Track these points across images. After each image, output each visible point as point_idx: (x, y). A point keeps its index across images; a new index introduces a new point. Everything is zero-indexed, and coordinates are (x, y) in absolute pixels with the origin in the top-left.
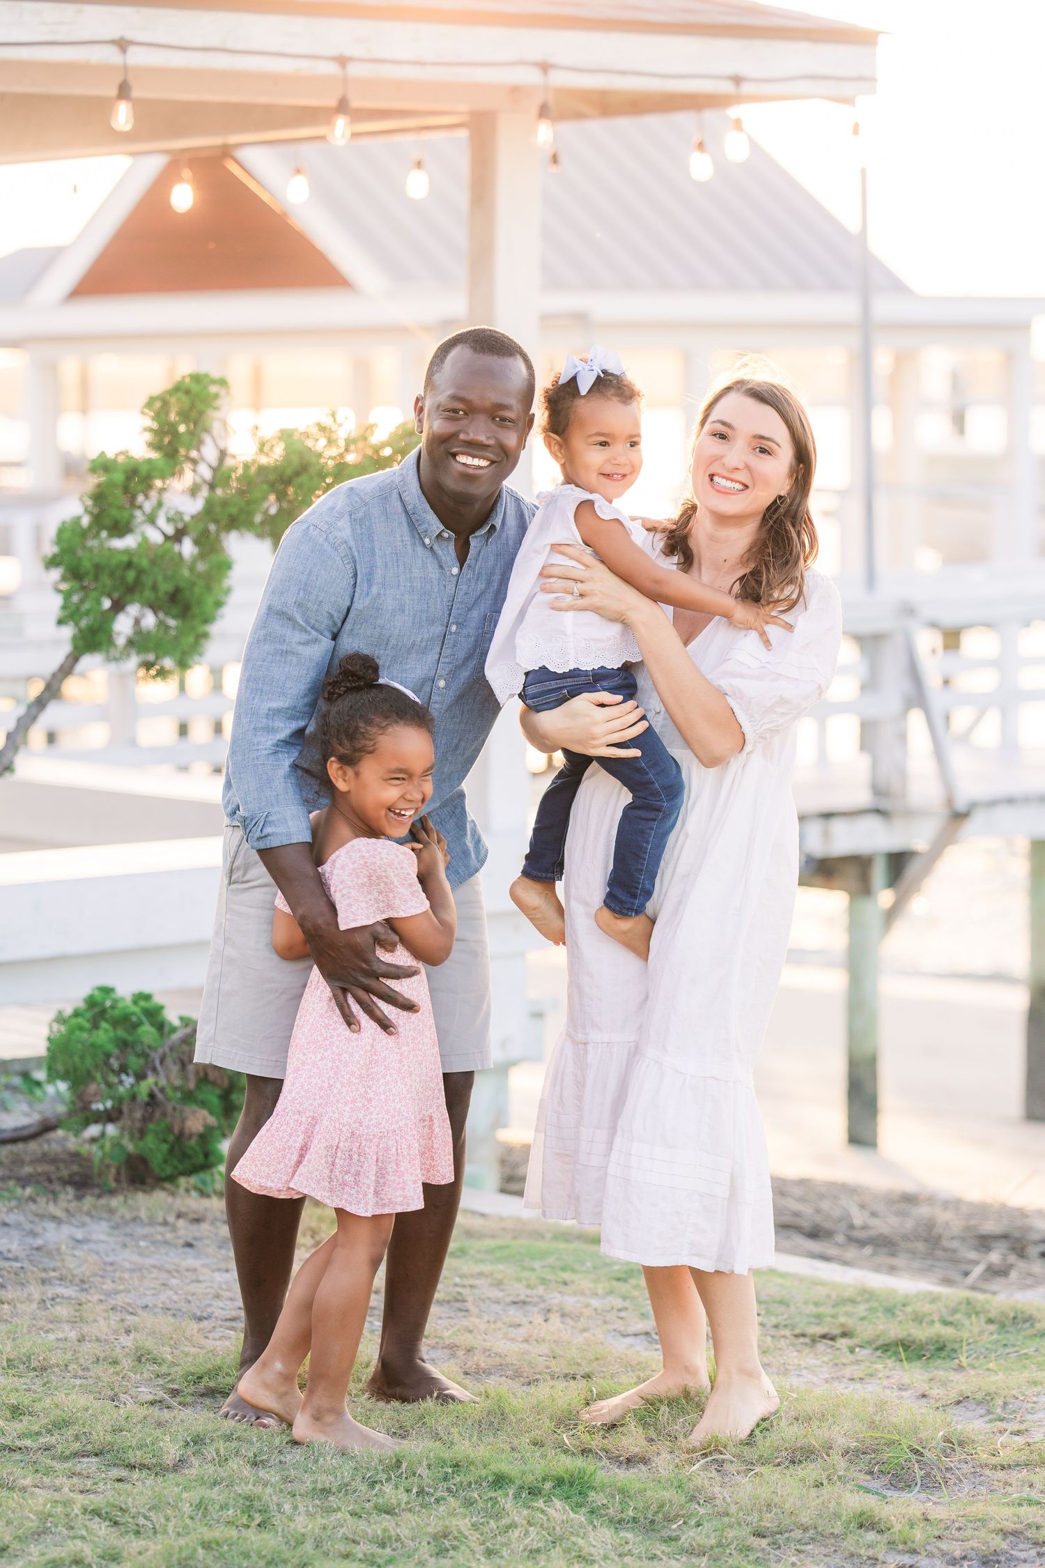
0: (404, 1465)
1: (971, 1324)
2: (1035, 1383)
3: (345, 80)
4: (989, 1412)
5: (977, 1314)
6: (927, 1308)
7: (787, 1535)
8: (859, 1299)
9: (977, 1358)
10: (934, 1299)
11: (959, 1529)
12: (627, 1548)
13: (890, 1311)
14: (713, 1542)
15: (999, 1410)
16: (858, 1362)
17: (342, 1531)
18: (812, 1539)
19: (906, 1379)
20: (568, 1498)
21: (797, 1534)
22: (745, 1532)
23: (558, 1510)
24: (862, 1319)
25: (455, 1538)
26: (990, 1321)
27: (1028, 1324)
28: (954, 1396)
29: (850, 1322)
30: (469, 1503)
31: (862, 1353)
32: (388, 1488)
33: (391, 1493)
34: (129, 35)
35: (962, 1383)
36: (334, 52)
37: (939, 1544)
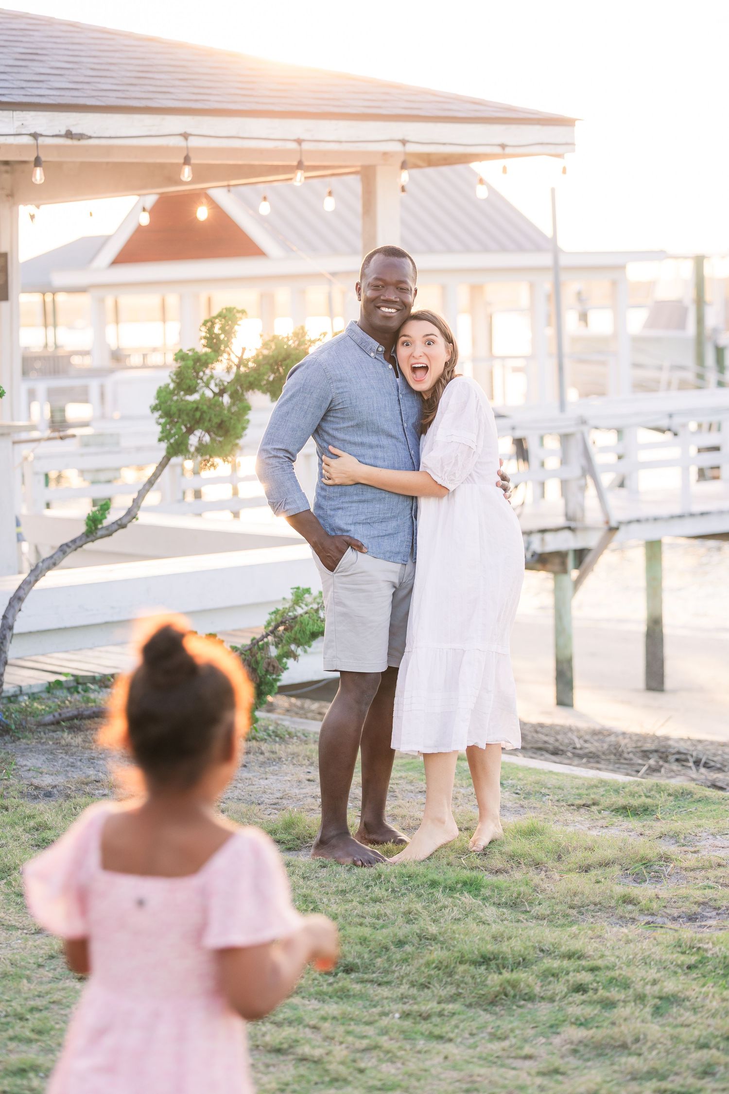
0: (383, 877)
1: (661, 797)
2: (699, 826)
3: (301, 151)
4: (677, 842)
5: (663, 791)
6: (637, 789)
7: (586, 908)
8: (599, 785)
9: (665, 814)
10: (639, 785)
11: (675, 902)
12: (504, 916)
13: (617, 791)
14: (548, 912)
15: (682, 841)
16: (603, 818)
17: (356, 911)
18: (599, 909)
19: (631, 827)
20: (470, 892)
21: (592, 907)
22: (565, 907)
23: (467, 899)
24: (602, 796)
25: (415, 914)
26: (670, 795)
27: (689, 796)
28: (658, 834)
29: (597, 797)
30: (419, 896)
31: (605, 814)
32: (376, 889)
33: (378, 892)
34: (189, 131)
35: (660, 827)
36: (295, 137)
37: (665, 910)
